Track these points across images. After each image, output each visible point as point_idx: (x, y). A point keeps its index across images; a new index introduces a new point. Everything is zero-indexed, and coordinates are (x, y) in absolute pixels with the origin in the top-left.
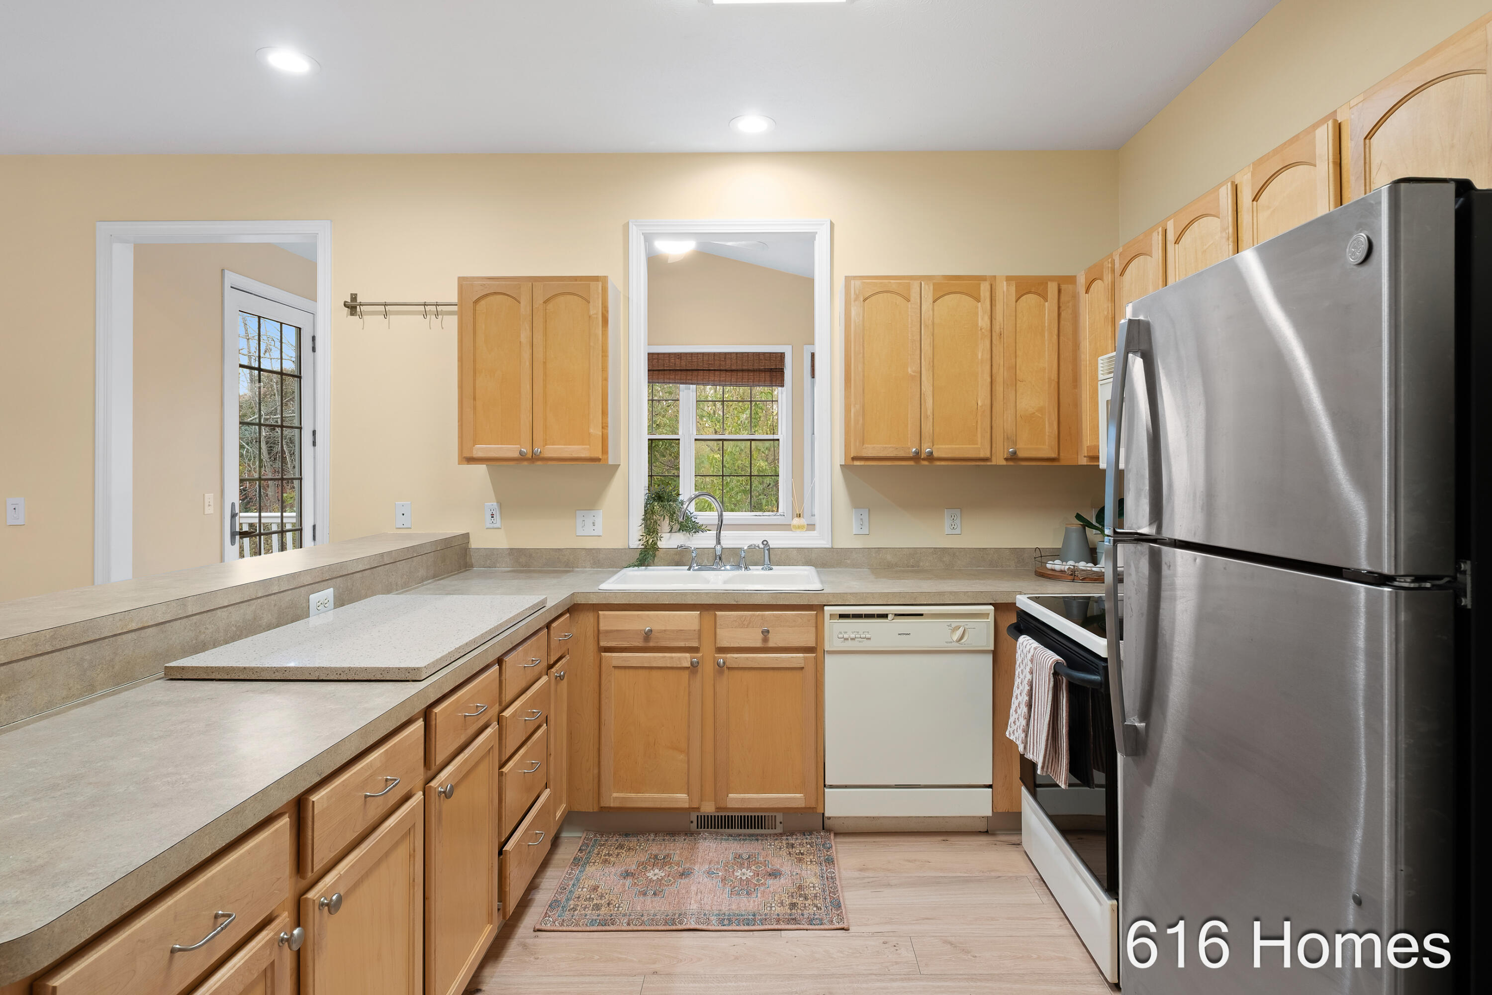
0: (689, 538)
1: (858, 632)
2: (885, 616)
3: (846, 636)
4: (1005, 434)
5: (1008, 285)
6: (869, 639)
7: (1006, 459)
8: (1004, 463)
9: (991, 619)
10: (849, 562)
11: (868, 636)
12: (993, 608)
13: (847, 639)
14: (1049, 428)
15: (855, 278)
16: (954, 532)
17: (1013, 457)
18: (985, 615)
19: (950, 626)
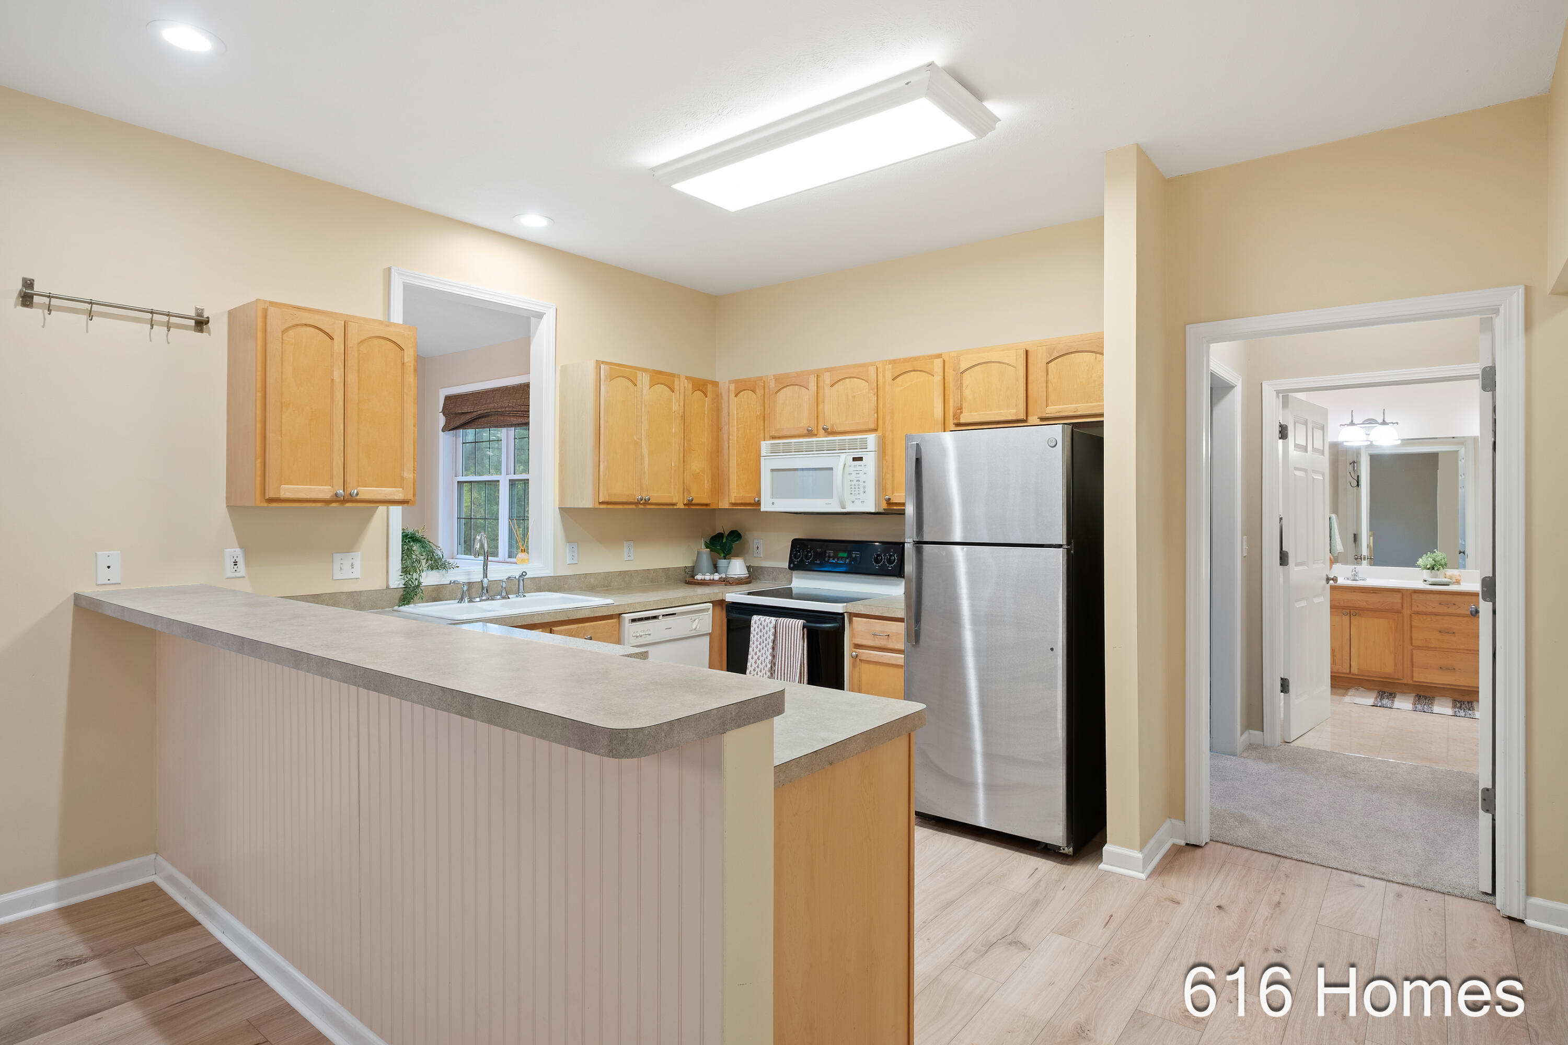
0: (443, 575)
1: (637, 632)
2: (655, 617)
3: (638, 634)
4: (685, 487)
5: (688, 383)
6: (650, 635)
7: (685, 505)
8: (683, 507)
9: (710, 612)
10: (566, 586)
11: (650, 633)
12: (711, 604)
13: (637, 637)
14: (707, 485)
15: (603, 362)
16: (630, 558)
17: (690, 503)
18: (707, 610)
19: (691, 619)
